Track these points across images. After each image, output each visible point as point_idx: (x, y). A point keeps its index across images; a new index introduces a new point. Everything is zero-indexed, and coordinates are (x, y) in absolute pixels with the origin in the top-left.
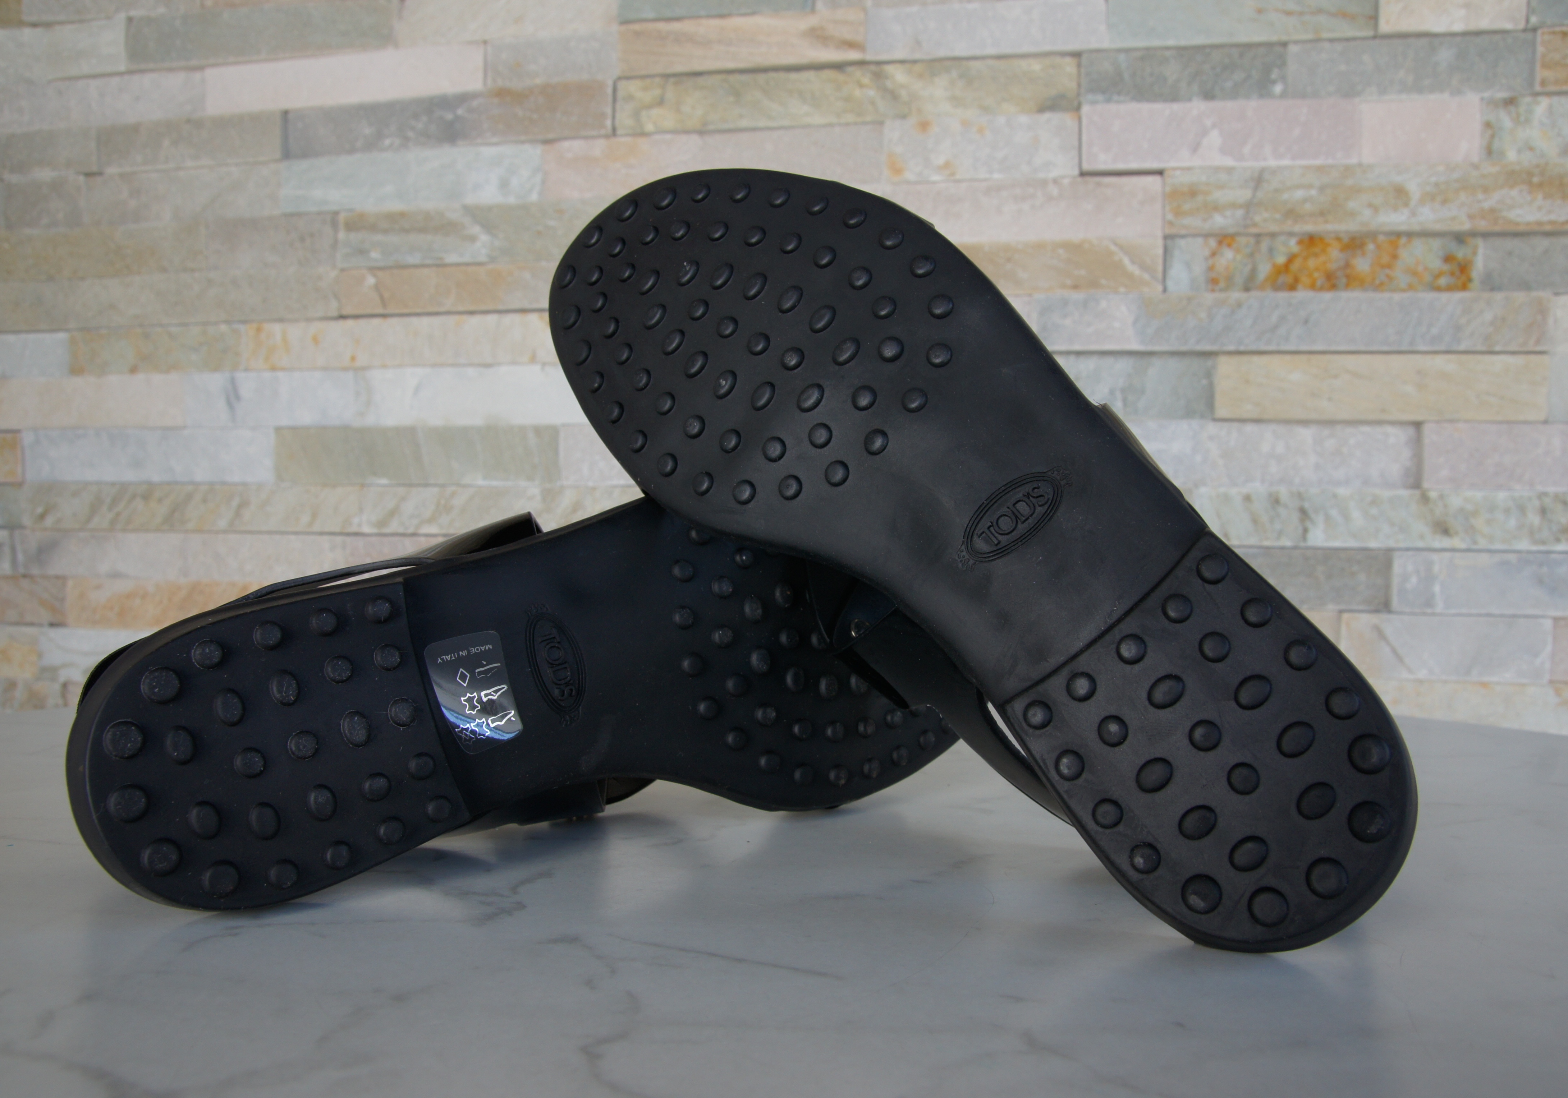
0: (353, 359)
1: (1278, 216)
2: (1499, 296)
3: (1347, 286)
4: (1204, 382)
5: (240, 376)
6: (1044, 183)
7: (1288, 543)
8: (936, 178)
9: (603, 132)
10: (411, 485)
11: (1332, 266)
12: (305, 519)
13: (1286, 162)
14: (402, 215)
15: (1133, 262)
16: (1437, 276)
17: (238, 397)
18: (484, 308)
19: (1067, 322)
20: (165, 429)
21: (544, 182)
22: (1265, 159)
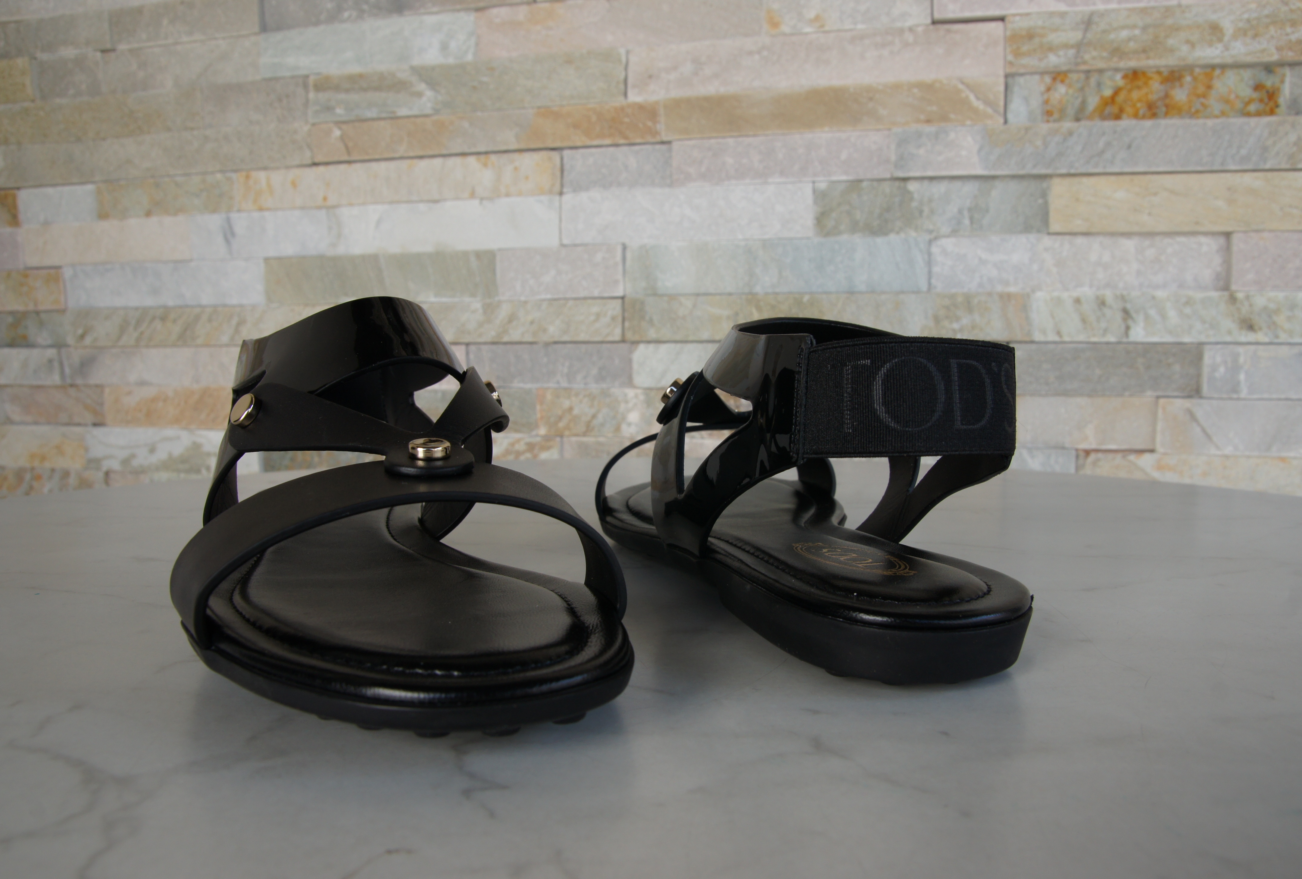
0: (325, 199)
1: (1105, 54)
3: (1166, 114)
4: (1040, 201)
5: (234, 216)
6: (901, 31)
7: (1112, 339)
8: (808, 29)
11: (1153, 97)
13: (1114, 6)
14: (361, 76)
15: (978, 98)
16: (1248, 103)
17: (233, 234)
18: (431, 153)
19: (922, 151)
20: (176, 262)
21: (477, 44)
22: (1094, 4)
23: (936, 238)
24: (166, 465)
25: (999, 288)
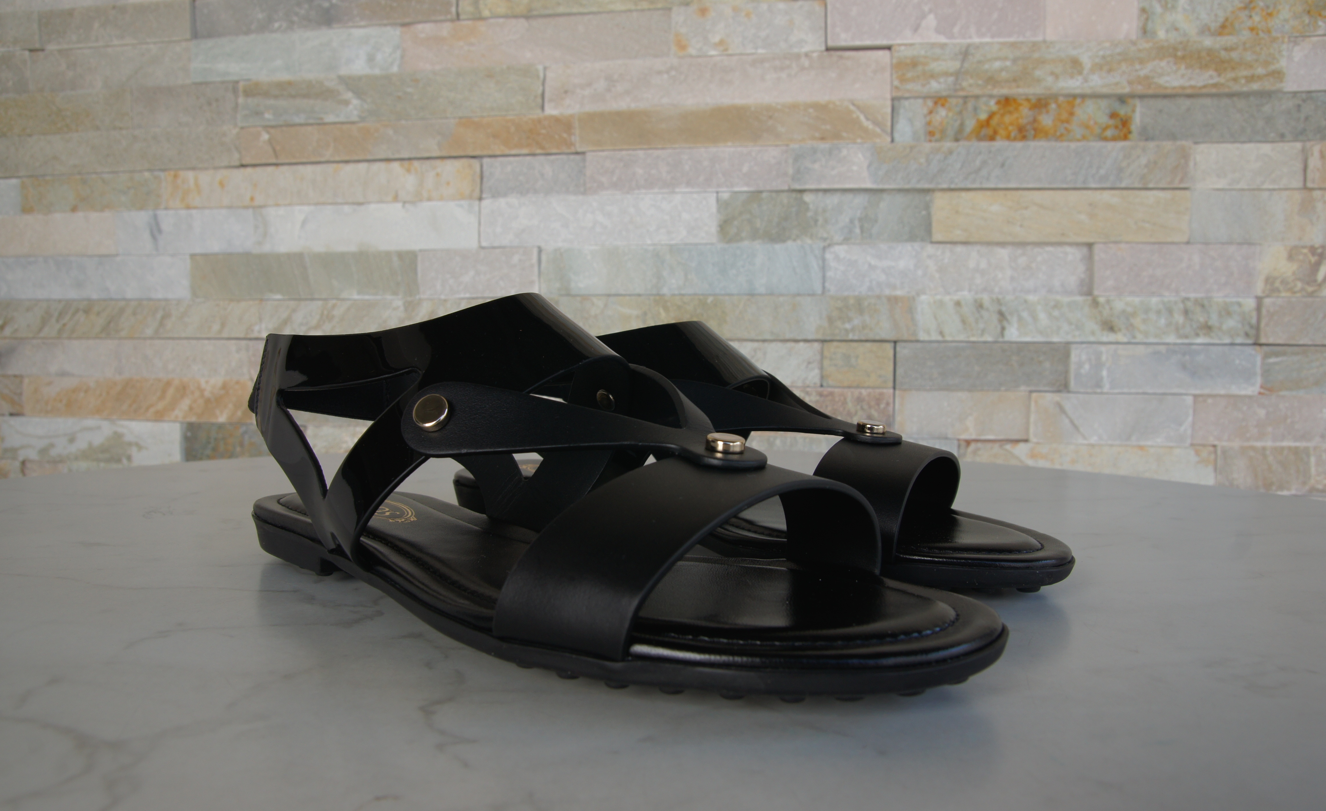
0: (252, 199)
1: (980, 82)
2: (1151, 145)
3: (1035, 137)
4: (924, 213)
5: (161, 213)
6: (798, 56)
7: (989, 338)
8: (713, 53)
9: (449, 17)
10: (300, 300)
11: (1023, 121)
12: (216, 327)
13: (987, 40)
14: (290, 83)
15: (867, 119)
16: (1105, 129)
17: (160, 231)
18: (356, 158)
19: (817, 166)
20: (101, 256)
21: (402, 57)
22: (970, 37)
23: (830, 245)
24: (85, 455)
25: (887, 292)
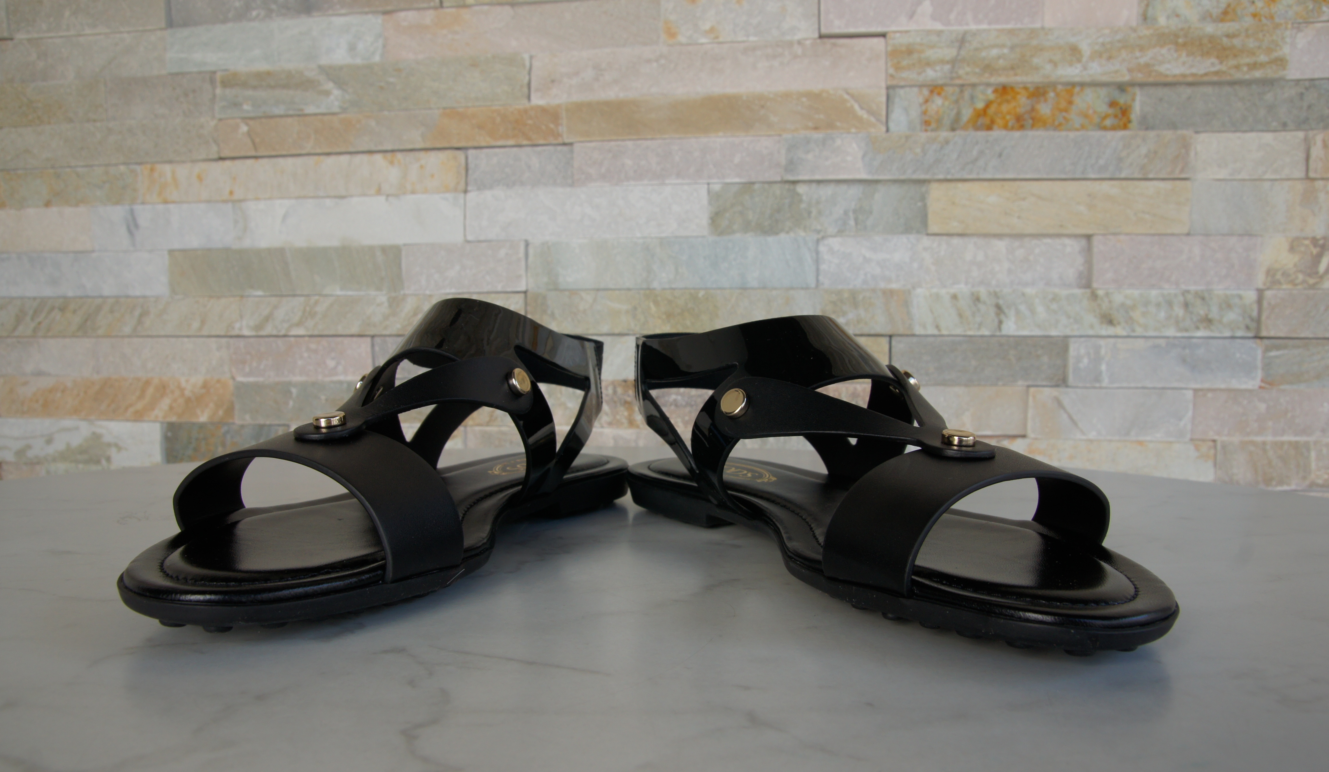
0: (231, 193)
1: (977, 70)
2: (1152, 134)
3: (1033, 127)
4: (919, 204)
5: (138, 208)
6: (790, 44)
7: (986, 333)
8: (703, 40)
9: (432, 4)
10: (282, 296)
11: (1020, 110)
12: (196, 325)
13: (984, 26)
14: (269, 73)
15: (862, 108)
16: (1104, 118)
17: (137, 226)
18: (338, 150)
19: (810, 156)
20: (76, 252)
21: (384, 46)
22: (967, 24)
23: (823, 238)
24: (63, 456)
25: (882, 285)
